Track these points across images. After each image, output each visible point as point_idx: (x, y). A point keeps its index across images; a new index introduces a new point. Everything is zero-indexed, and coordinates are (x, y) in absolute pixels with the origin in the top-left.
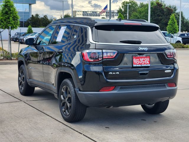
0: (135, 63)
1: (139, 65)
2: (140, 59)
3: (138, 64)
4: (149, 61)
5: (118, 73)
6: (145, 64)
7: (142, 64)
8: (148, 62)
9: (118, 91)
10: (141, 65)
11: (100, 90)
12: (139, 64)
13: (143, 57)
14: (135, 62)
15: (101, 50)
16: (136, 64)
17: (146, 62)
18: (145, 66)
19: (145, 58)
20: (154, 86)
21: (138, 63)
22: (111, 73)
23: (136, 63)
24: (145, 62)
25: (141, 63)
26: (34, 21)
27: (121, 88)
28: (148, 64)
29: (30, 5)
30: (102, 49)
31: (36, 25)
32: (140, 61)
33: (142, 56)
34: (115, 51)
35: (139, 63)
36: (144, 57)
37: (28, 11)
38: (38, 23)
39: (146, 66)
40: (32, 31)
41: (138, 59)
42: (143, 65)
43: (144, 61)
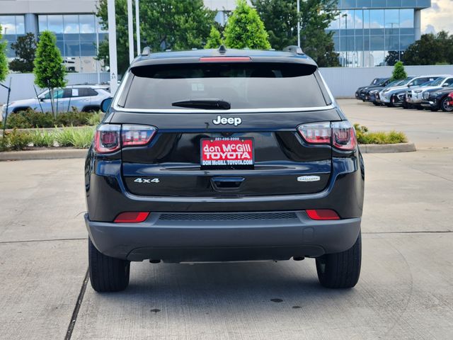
0: (208, 158)
1: (221, 163)
2: (224, 146)
3: (217, 160)
4: (249, 152)
5: (157, 180)
6: (237, 158)
7: (230, 159)
8: (246, 155)
9: (154, 225)
10: (226, 162)
11: (115, 219)
12: (221, 158)
13: (231, 143)
14: (208, 154)
15: (120, 126)
16: (211, 159)
17: (241, 155)
18: (238, 165)
19: (239, 145)
20: (257, 217)
21: (218, 157)
22: (140, 180)
23: (210, 155)
24: (239, 154)
25: (226, 156)
26: (423, 49)
27: (162, 217)
28: (246, 159)
29: (417, 10)
30: (121, 124)
31: (429, 60)
32: (224, 153)
33: (228, 139)
34: (151, 128)
35: (221, 156)
36: (236, 143)
37: (413, 27)
38: (434, 54)
39: (241, 163)
40: (404, 73)
41: (216, 147)
42: (231, 163)
43: (235, 151)
